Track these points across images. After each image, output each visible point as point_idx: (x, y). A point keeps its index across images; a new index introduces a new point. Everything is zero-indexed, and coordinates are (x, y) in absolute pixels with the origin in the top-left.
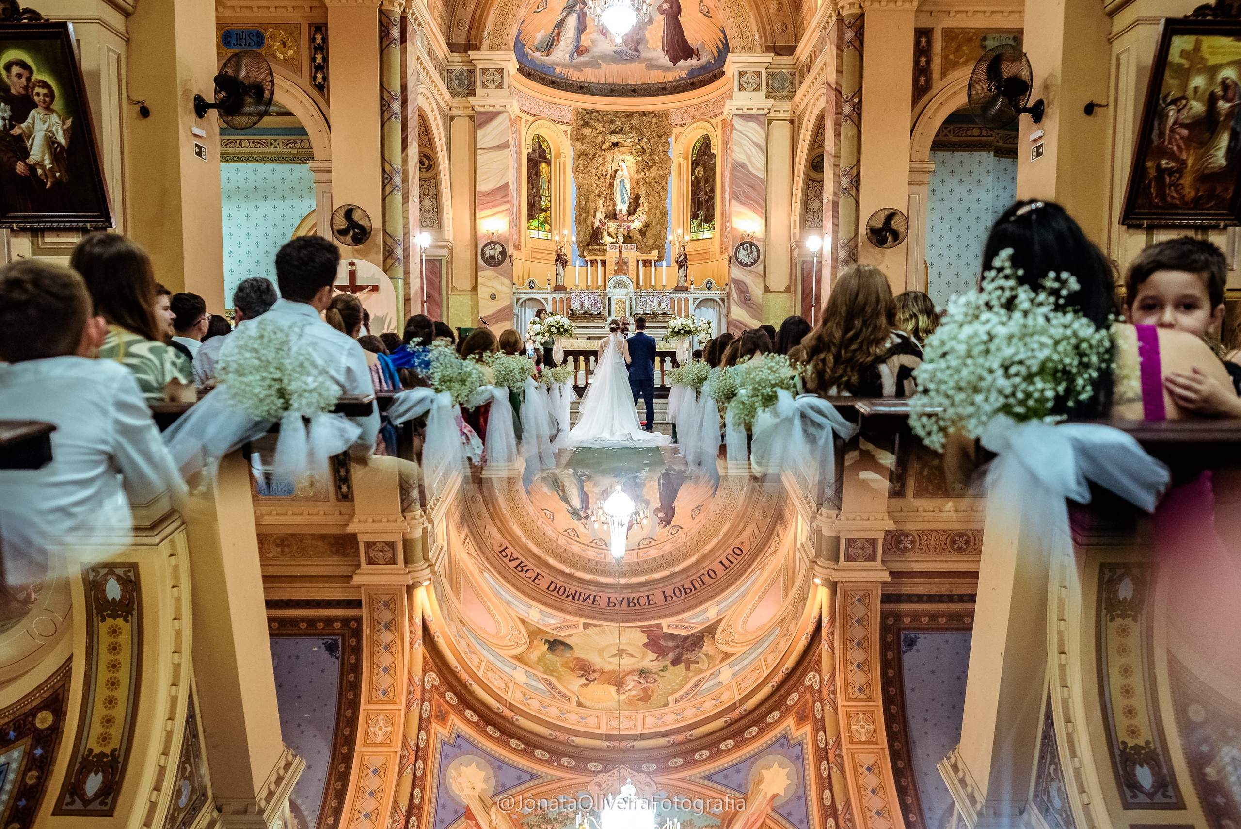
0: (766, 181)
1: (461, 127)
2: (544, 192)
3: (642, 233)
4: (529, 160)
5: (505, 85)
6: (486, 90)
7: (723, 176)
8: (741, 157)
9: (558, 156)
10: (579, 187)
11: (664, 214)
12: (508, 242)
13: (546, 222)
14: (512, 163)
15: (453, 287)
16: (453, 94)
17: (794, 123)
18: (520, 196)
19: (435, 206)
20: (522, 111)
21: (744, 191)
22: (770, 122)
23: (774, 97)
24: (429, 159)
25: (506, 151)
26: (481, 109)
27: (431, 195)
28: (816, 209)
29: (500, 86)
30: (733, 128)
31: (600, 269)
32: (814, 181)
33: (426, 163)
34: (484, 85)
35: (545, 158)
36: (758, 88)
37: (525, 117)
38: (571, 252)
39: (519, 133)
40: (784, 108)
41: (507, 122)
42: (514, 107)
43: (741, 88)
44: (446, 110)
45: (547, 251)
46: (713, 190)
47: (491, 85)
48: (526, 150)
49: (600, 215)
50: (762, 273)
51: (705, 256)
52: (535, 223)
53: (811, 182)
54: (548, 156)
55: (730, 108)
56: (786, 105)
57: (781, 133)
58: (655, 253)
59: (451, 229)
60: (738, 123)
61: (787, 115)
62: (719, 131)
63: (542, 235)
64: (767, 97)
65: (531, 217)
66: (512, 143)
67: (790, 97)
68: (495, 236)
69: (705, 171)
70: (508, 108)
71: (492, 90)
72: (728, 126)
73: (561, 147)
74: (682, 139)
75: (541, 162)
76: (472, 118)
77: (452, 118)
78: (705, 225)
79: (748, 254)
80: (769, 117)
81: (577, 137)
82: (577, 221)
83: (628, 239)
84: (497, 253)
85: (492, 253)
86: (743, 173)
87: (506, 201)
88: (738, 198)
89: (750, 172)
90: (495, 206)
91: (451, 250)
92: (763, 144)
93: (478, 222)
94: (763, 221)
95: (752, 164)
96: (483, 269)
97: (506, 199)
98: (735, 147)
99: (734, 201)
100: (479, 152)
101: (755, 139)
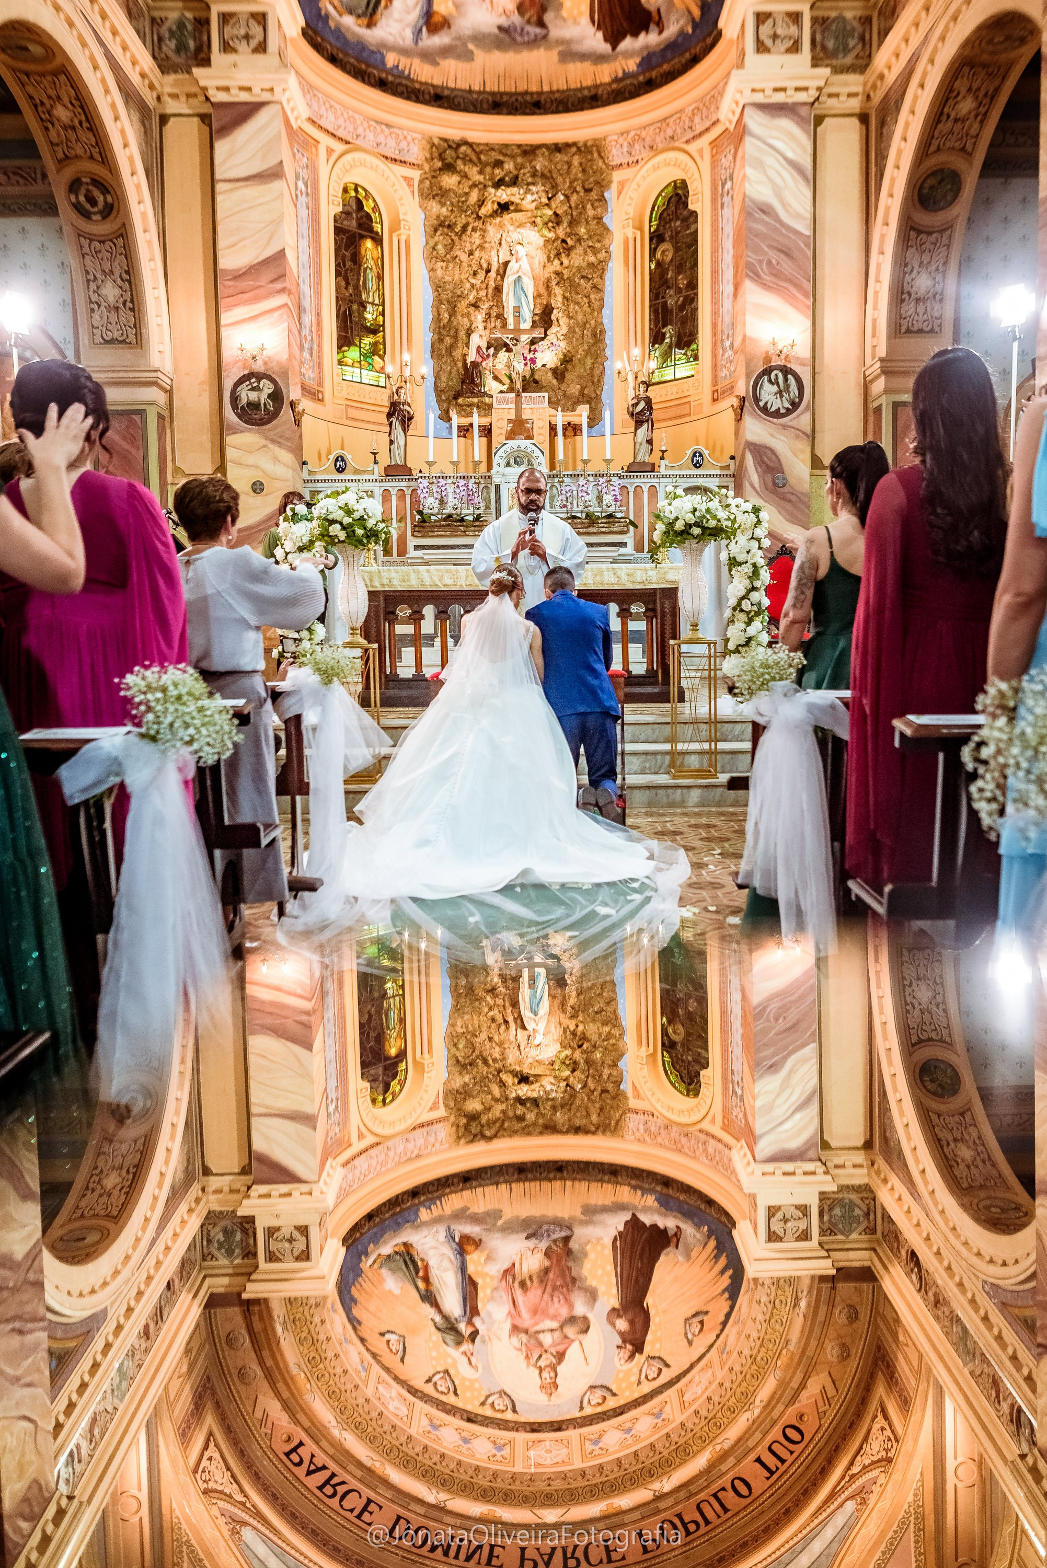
0: (814, 239)
1: (184, 136)
2: (370, 296)
3: (559, 372)
4: (338, 226)
5: (272, 46)
6: (232, 56)
8: (759, 193)
10: (438, 286)
11: (598, 334)
12: (285, 374)
13: (374, 352)
15: (175, 469)
16: (165, 66)
17: (873, 123)
18: (319, 294)
19: (128, 296)
20: (319, 127)
21: (769, 263)
22: (820, 118)
23: (828, 65)
24: (105, 190)
25: (277, 186)
26: (223, 96)
28: (922, 292)
29: (262, 48)
30: (742, 135)
32: (919, 232)
33: (100, 199)
34: (227, 46)
35: (370, 230)
36: (794, 47)
37: (326, 140)
38: (422, 404)
39: (313, 169)
40: (849, 88)
41: (278, 124)
42: (293, 91)
43: (761, 48)
44: (150, 101)
45: (378, 407)
47: (243, 46)
48: (330, 207)
49: (477, 341)
50: (808, 429)
51: (680, 411)
52: (352, 354)
53: (913, 234)
54: (377, 227)
55: (739, 89)
56: (854, 81)
57: (843, 142)
58: (586, 408)
59: (167, 347)
60: (756, 121)
61: (856, 104)
63: (368, 377)
64: (815, 64)
65: (344, 341)
67: (861, 66)
68: (260, 362)
69: (677, 250)
70: (278, 94)
71: (244, 56)
73: (402, 210)
74: (630, 190)
75: (362, 237)
76: (204, 117)
77: (163, 119)
79: (780, 392)
80: (818, 109)
81: (432, 192)
83: (531, 383)
84: (264, 396)
85: (253, 396)
86: (766, 224)
87: (283, 290)
88: (756, 277)
89: (782, 224)
90: (257, 299)
91: (170, 393)
92: (807, 163)
93: (224, 333)
94: (808, 323)
95: (784, 204)
96: (235, 431)
97: (279, 285)
98: (749, 171)
99: (749, 286)
100: (219, 187)
101: (790, 155)
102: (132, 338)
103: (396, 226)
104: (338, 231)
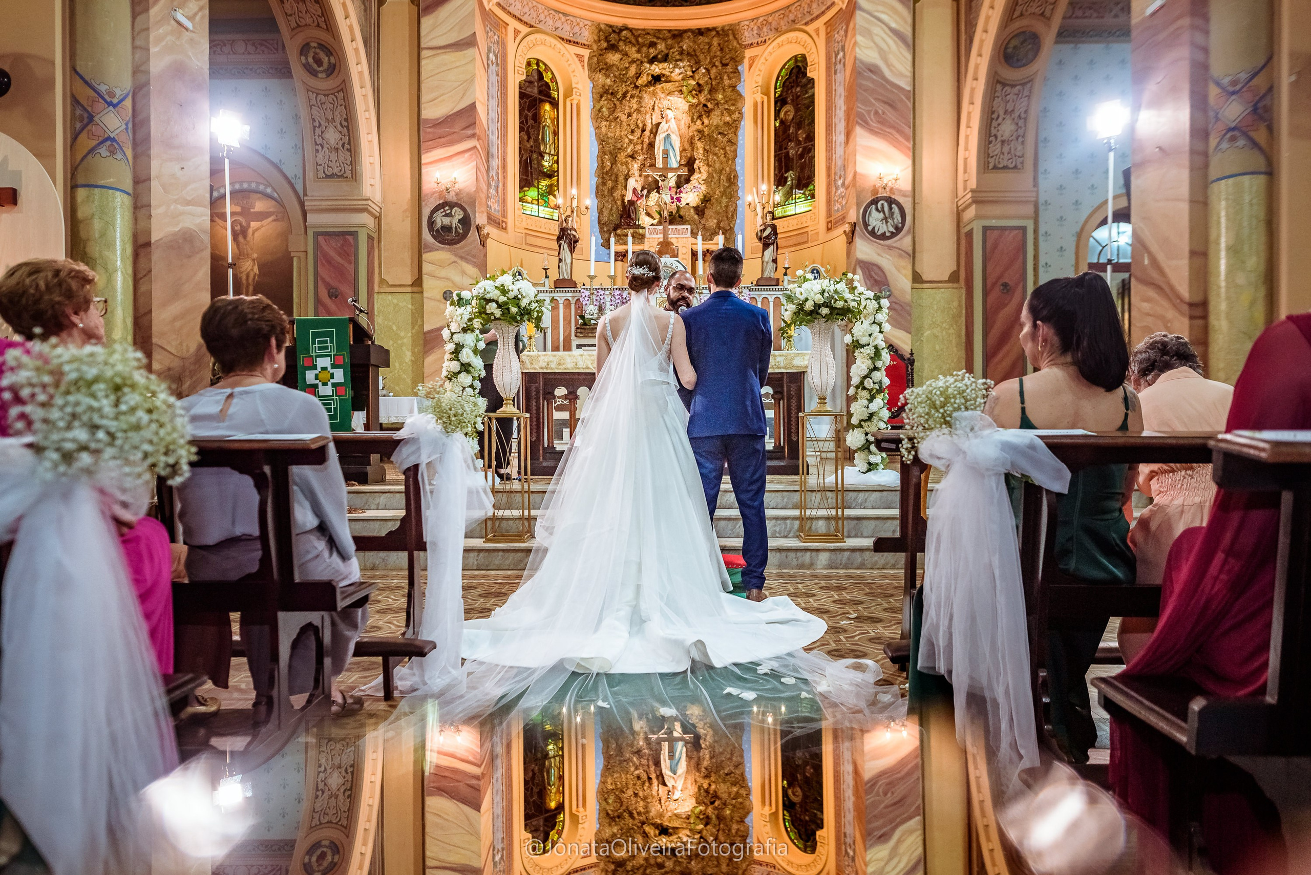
0: (913, 95)
1: (397, 14)
3: (699, 210)
4: (522, 91)
8: (869, 56)
12: (473, 203)
13: (549, 191)
15: (383, 281)
18: (505, 144)
19: (346, 140)
20: (509, 14)
21: (876, 113)
25: (471, 53)
27: (338, 120)
28: (1006, 135)
32: (1004, 85)
35: (549, 96)
39: (502, 45)
48: (516, 75)
49: (633, 184)
50: (910, 250)
52: (532, 193)
53: (999, 87)
54: (554, 94)
57: (937, 16)
59: (377, 182)
62: (821, 41)
65: (525, 184)
68: (452, 194)
69: (797, 110)
73: (574, 80)
74: (759, 63)
75: (542, 101)
78: (799, 193)
79: (885, 219)
82: (599, 191)
83: (677, 218)
84: (455, 221)
85: (446, 221)
86: (873, 81)
87: (473, 136)
88: (866, 125)
89: (887, 81)
90: (452, 143)
91: (378, 219)
92: (908, 32)
93: (424, 170)
94: (910, 162)
95: (889, 65)
96: (431, 249)
97: (470, 132)
98: (859, 39)
99: (859, 131)
100: (426, 52)
101: (892, 25)
102: (348, 173)
103: (569, 93)
104: (522, 96)
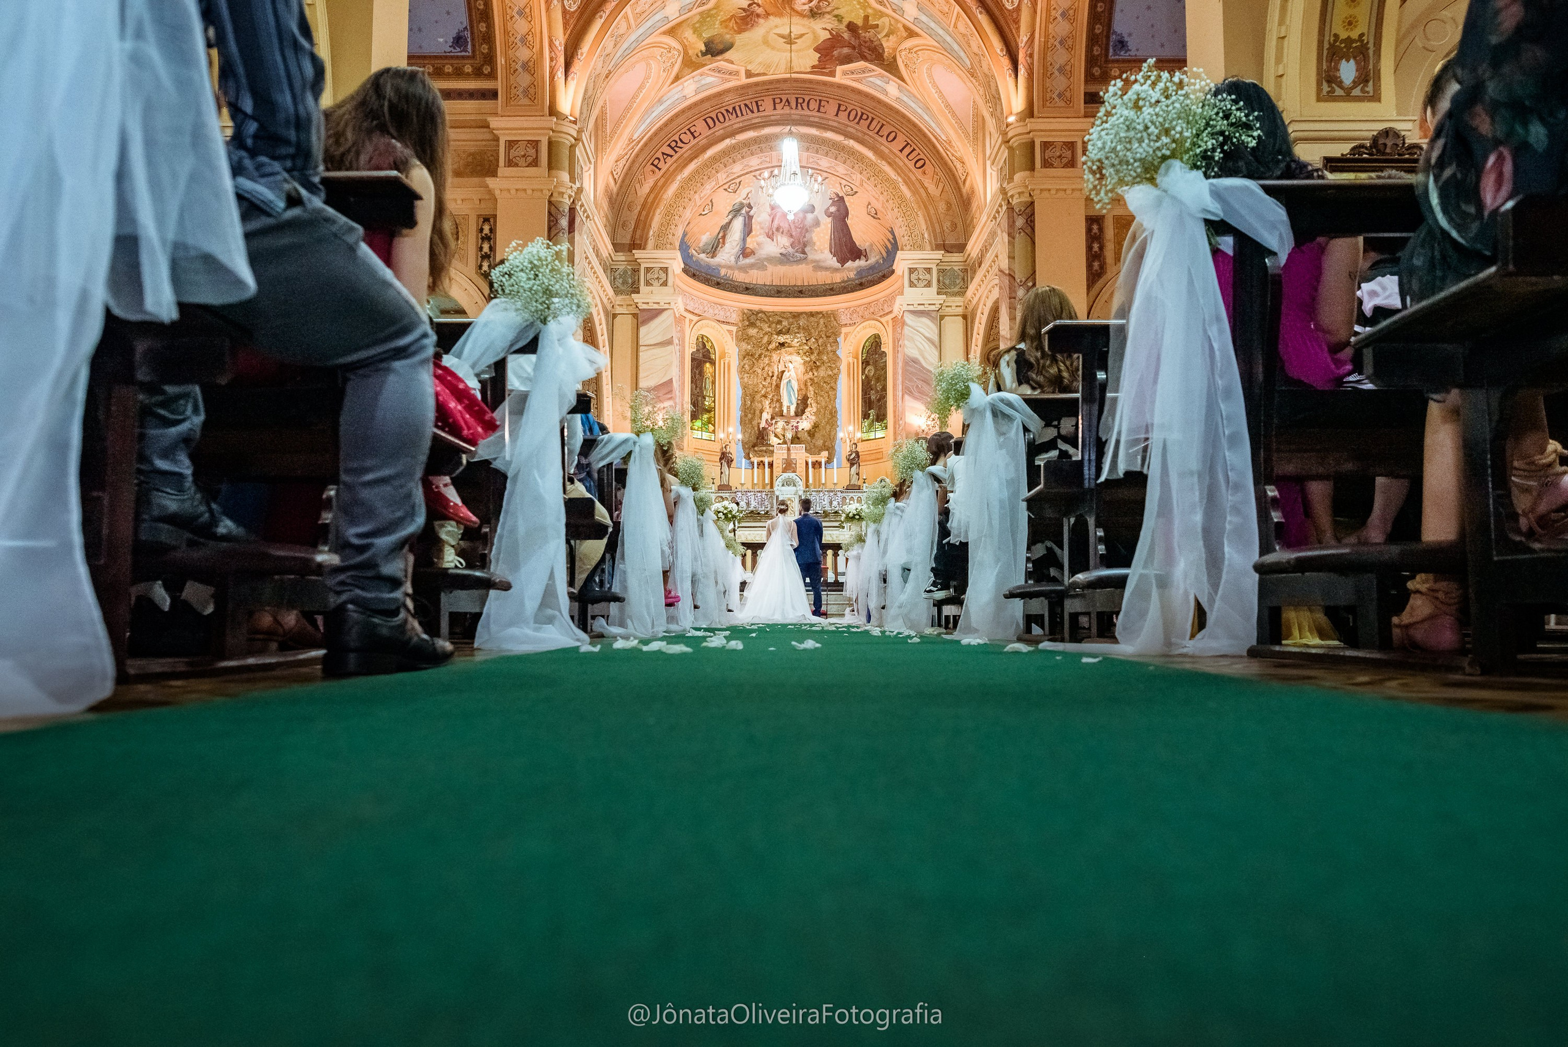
1: (624, 325)
2: (708, 392)
3: (811, 433)
4: (693, 360)
5: (670, 283)
6: (650, 288)
7: (895, 374)
8: (913, 353)
9: (723, 355)
10: (745, 387)
11: (833, 414)
13: (709, 422)
14: (676, 363)
16: (617, 291)
17: (968, 318)
18: (683, 394)
20: (686, 310)
21: (917, 386)
22: (942, 318)
23: (946, 293)
25: (669, 348)
26: (645, 307)
29: (665, 284)
30: (904, 324)
31: (767, 470)
34: (648, 283)
35: (710, 358)
36: (929, 285)
37: (689, 316)
38: (736, 451)
39: (682, 331)
40: (956, 304)
41: (672, 319)
42: (679, 305)
43: (912, 284)
44: (609, 307)
45: (710, 452)
46: (884, 389)
47: (655, 283)
48: (690, 349)
49: (766, 416)
51: (877, 456)
52: (698, 423)
54: (713, 357)
55: (900, 305)
56: (958, 300)
57: (954, 328)
58: (825, 454)
60: (909, 319)
61: (960, 311)
62: (890, 330)
63: (706, 435)
64: (938, 294)
65: (694, 417)
66: (676, 341)
67: (962, 293)
69: (876, 370)
70: (672, 306)
71: (656, 288)
72: (899, 323)
73: (726, 348)
74: (851, 338)
75: (706, 362)
76: (635, 315)
77: (615, 316)
78: (877, 424)
80: (941, 313)
81: (742, 337)
82: (743, 422)
83: (796, 439)
86: (915, 368)
87: (670, 398)
88: (911, 394)
89: (923, 367)
92: (936, 338)
95: (924, 358)
97: (669, 396)
98: (906, 342)
99: (907, 397)
100: (642, 349)
101: (927, 335)
